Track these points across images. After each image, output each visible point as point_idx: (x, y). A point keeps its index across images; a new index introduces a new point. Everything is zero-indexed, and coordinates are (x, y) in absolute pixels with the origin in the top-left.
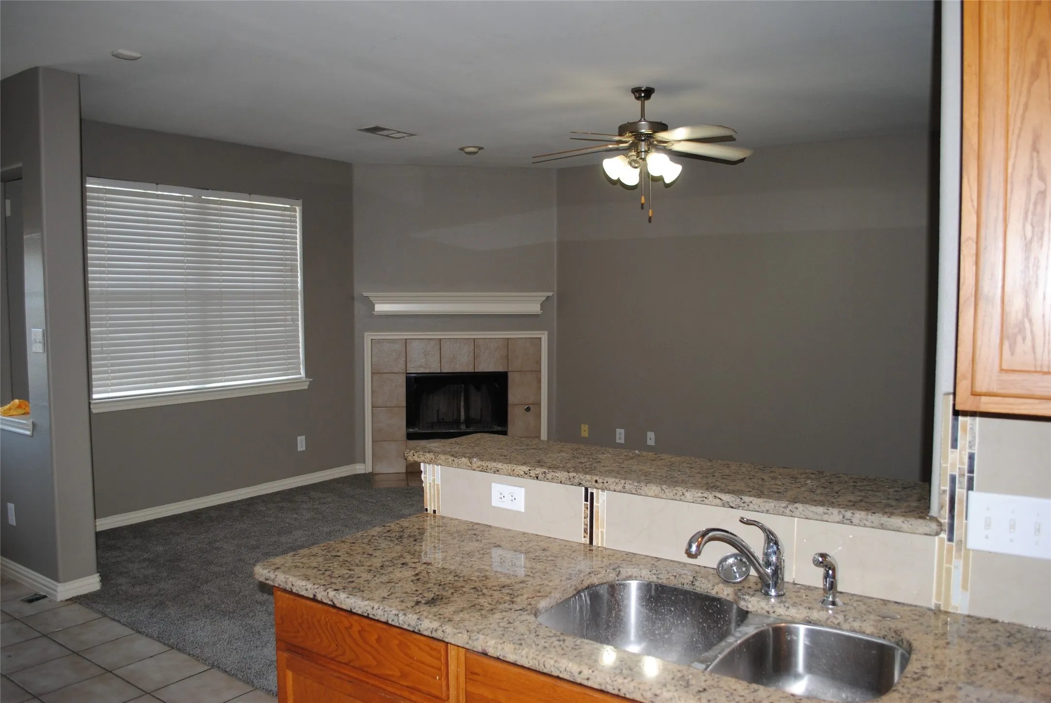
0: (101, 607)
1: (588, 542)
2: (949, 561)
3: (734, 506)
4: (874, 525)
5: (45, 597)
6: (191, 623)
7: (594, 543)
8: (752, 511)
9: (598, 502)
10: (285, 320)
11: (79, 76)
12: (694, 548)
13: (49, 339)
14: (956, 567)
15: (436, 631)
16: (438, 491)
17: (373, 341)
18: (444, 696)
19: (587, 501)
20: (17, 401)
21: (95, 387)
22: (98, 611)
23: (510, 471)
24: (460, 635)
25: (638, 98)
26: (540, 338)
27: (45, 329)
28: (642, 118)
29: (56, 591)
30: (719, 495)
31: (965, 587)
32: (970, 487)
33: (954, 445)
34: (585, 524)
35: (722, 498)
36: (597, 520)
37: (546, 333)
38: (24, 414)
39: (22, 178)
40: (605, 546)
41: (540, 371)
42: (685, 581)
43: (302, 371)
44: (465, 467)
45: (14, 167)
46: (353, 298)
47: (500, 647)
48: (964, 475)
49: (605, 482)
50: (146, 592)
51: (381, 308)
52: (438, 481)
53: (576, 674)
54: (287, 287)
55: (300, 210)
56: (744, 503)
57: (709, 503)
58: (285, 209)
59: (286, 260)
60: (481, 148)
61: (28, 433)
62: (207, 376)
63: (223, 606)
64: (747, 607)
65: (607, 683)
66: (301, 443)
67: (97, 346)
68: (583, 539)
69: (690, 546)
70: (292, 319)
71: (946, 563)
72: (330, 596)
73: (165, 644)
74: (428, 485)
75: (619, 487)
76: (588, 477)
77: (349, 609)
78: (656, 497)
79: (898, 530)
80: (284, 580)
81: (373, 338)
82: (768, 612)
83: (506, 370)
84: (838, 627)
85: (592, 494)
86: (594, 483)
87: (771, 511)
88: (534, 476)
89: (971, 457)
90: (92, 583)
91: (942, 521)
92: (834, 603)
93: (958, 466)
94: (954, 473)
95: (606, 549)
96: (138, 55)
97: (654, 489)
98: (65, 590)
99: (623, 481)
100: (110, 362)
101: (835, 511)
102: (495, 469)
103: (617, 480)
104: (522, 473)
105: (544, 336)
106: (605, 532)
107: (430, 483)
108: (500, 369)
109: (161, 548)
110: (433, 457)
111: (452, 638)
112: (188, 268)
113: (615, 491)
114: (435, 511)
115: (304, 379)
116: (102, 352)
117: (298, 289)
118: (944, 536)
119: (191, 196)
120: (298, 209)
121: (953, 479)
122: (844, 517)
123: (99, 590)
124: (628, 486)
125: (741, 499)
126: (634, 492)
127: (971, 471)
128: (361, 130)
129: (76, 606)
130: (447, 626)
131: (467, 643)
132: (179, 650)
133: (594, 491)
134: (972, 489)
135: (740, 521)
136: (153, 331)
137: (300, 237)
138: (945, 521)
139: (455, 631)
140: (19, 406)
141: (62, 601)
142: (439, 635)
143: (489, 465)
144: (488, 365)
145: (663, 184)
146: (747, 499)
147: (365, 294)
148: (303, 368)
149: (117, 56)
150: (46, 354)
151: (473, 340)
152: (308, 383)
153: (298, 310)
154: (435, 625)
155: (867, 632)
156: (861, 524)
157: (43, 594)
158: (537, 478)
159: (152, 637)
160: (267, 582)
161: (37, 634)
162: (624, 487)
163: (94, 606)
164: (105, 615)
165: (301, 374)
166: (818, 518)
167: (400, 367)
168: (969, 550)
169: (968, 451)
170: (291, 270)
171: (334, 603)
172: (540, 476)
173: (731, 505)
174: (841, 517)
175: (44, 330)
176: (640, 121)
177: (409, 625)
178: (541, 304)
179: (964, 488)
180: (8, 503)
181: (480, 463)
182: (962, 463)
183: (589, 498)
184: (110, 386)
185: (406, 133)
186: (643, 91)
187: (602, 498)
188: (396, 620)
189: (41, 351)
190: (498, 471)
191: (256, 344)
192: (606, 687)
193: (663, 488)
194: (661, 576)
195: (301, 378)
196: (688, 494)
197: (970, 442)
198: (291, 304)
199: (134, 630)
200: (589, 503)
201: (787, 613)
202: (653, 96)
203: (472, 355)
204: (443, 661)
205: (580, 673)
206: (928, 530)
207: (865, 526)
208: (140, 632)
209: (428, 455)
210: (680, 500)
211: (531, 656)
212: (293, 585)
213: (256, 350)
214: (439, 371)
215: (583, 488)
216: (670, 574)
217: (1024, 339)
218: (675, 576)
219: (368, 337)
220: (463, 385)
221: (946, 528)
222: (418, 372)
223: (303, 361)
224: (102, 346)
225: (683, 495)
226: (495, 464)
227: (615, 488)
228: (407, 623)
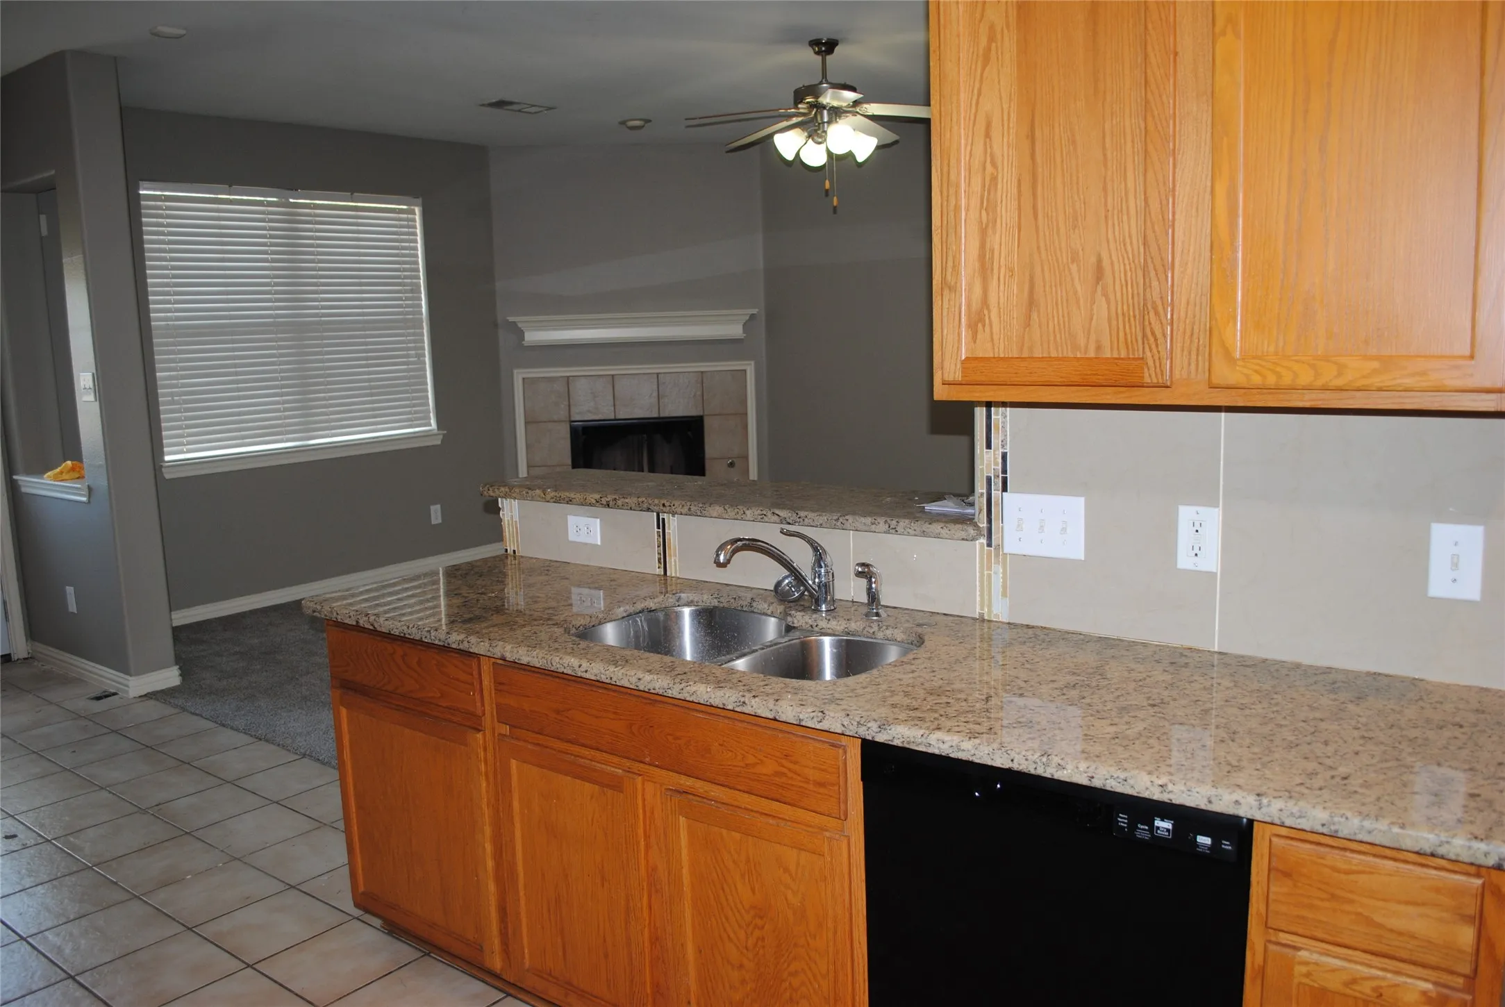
0: (180, 702)
1: (662, 573)
2: (989, 568)
3: (791, 522)
4: (916, 533)
5: (115, 694)
6: (284, 714)
7: (668, 574)
8: (808, 526)
9: (669, 529)
10: (408, 356)
11: (115, 58)
12: (722, 558)
13: (101, 385)
14: (995, 573)
15: (462, 642)
16: (517, 528)
17: (525, 380)
18: (479, 712)
19: (659, 528)
20: (69, 462)
21: (166, 447)
22: (176, 706)
23: (582, 500)
24: (482, 643)
25: (817, 53)
26: (745, 371)
27: (95, 372)
28: (823, 78)
29: (127, 686)
30: (777, 512)
31: (1004, 594)
32: (1005, 489)
33: (989, 446)
34: (658, 553)
35: (779, 514)
36: (670, 548)
37: (753, 363)
38: (78, 478)
39: (55, 189)
40: (678, 575)
41: (746, 414)
42: (745, 603)
43: (433, 422)
44: (539, 499)
45: (46, 175)
46: (496, 325)
47: (515, 650)
48: (998, 476)
49: (672, 505)
50: (235, 686)
51: (534, 336)
52: (516, 518)
53: (577, 668)
54: (408, 313)
55: (420, 211)
56: (799, 518)
57: (769, 521)
58: (401, 211)
59: (406, 277)
60: (648, 121)
61: (84, 499)
62: (308, 430)
63: (324, 697)
64: (793, 623)
65: (601, 673)
66: (436, 514)
67: (165, 395)
68: (658, 570)
69: (718, 555)
70: (416, 354)
71: (987, 570)
72: (370, 621)
73: (252, 736)
74: (506, 523)
75: (685, 510)
76: (656, 501)
77: (388, 632)
78: (719, 517)
79: (938, 536)
80: (330, 609)
81: (525, 376)
82: (812, 626)
83: (701, 414)
84: (873, 637)
85: (663, 519)
86: (662, 508)
87: (824, 525)
88: (605, 503)
89: (1004, 456)
90: (170, 677)
91: (981, 526)
92: (877, 614)
93: (993, 467)
94: (989, 475)
95: (679, 578)
96: (182, 32)
97: (717, 510)
98: (138, 685)
99: (689, 504)
100: (183, 414)
101: (881, 520)
102: (567, 499)
103: (683, 503)
104: (594, 502)
105: (750, 368)
106: (677, 561)
107: (508, 521)
108: (692, 411)
109: (256, 641)
110: (507, 490)
111: (476, 647)
112: (277, 293)
113: (681, 514)
114: (514, 551)
115: (436, 431)
116: (173, 402)
117: (422, 314)
118: (984, 541)
119: (275, 199)
120: (417, 210)
121: (989, 480)
122: (889, 527)
123: (179, 685)
124: (693, 508)
125: (797, 514)
126: (699, 514)
127: (1004, 471)
128: (483, 105)
129: (152, 703)
130: (471, 637)
131: (489, 651)
132: (267, 741)
133: (665, 516)
134: (1007, 491)
135: (781, 532)
136: (237, 374)
137: (422, 247)
138: (983, 525)
139: (479, 640)
140: (73, 469)
141: (135, 698)
142: (464, 646)
143: (562, 495)
144: (678, 406)
145: (854, 163)
146: (802, 514)
147: (511, 319)
148: (434, 417)
149: (156, 35)
150: (98, 402)
151: (656, 376)
152: (441, 437)
153: (424, 343)
154: (462, 637)
155: (898, 639)
156: (905, 533)
157: (113, 691)
158: (608, 505)
159: (237, 730)
160: (315, 614)
161: (105, 731)
162: (690, 509)
163: (172, 701)
164: (184, 709)
165: (431, 425)
166: (866, 528)
167: (563, 414)
168: (1006, 554)
169: (1001, 450)
170: (412, 291)
171: (374, 627)
172: (611, 503)
173: (788, 521)
174: (887, 526)
175: (93, 374)
176: (821, 83)
177: (440, 640)
178: (744, 325)
179: (999, 490)
180: (67, 587)
181: (553, 494)
182: (996, 464)
183: (661, 524)
184: (185, 445)
185: (542, 107)
186: (824, 44)
187: (673, 523)
188: (428, 637)
189: (93, 400)
190: (571, 501)
191: (371, 388)
192: (601, 677)
193: (726, 508)
194: (722, 600)
195: (430, 430)
196: (748, 512)
197: (1002, 441)
198: (414, 334)
199: (217, 723)
200: (661, 530)
201: (829, 626)
202: (837, 49)
203: (655, 394)
204: (476, 676)
205: (580, 666)
206: (963, 534)
207: (909, 534)
208: (224, 725)
209: (502, 489)
210: (742, 519)
211: (541, 655)
212: (337, 614)
213: (372, 395)
214: (613, 417)
215: (655, 514)
216: (730, 597)
217: (984, 326)
218: (735, 599)
219: (519, 376)
220: (645, 436)
221: (985, 533)
222: (586, 419)
223: (433, 408)
224: (172, 394)
225: (744, 513)
226: (567, 494)
227: (682, 510)
228: (438, 638)
